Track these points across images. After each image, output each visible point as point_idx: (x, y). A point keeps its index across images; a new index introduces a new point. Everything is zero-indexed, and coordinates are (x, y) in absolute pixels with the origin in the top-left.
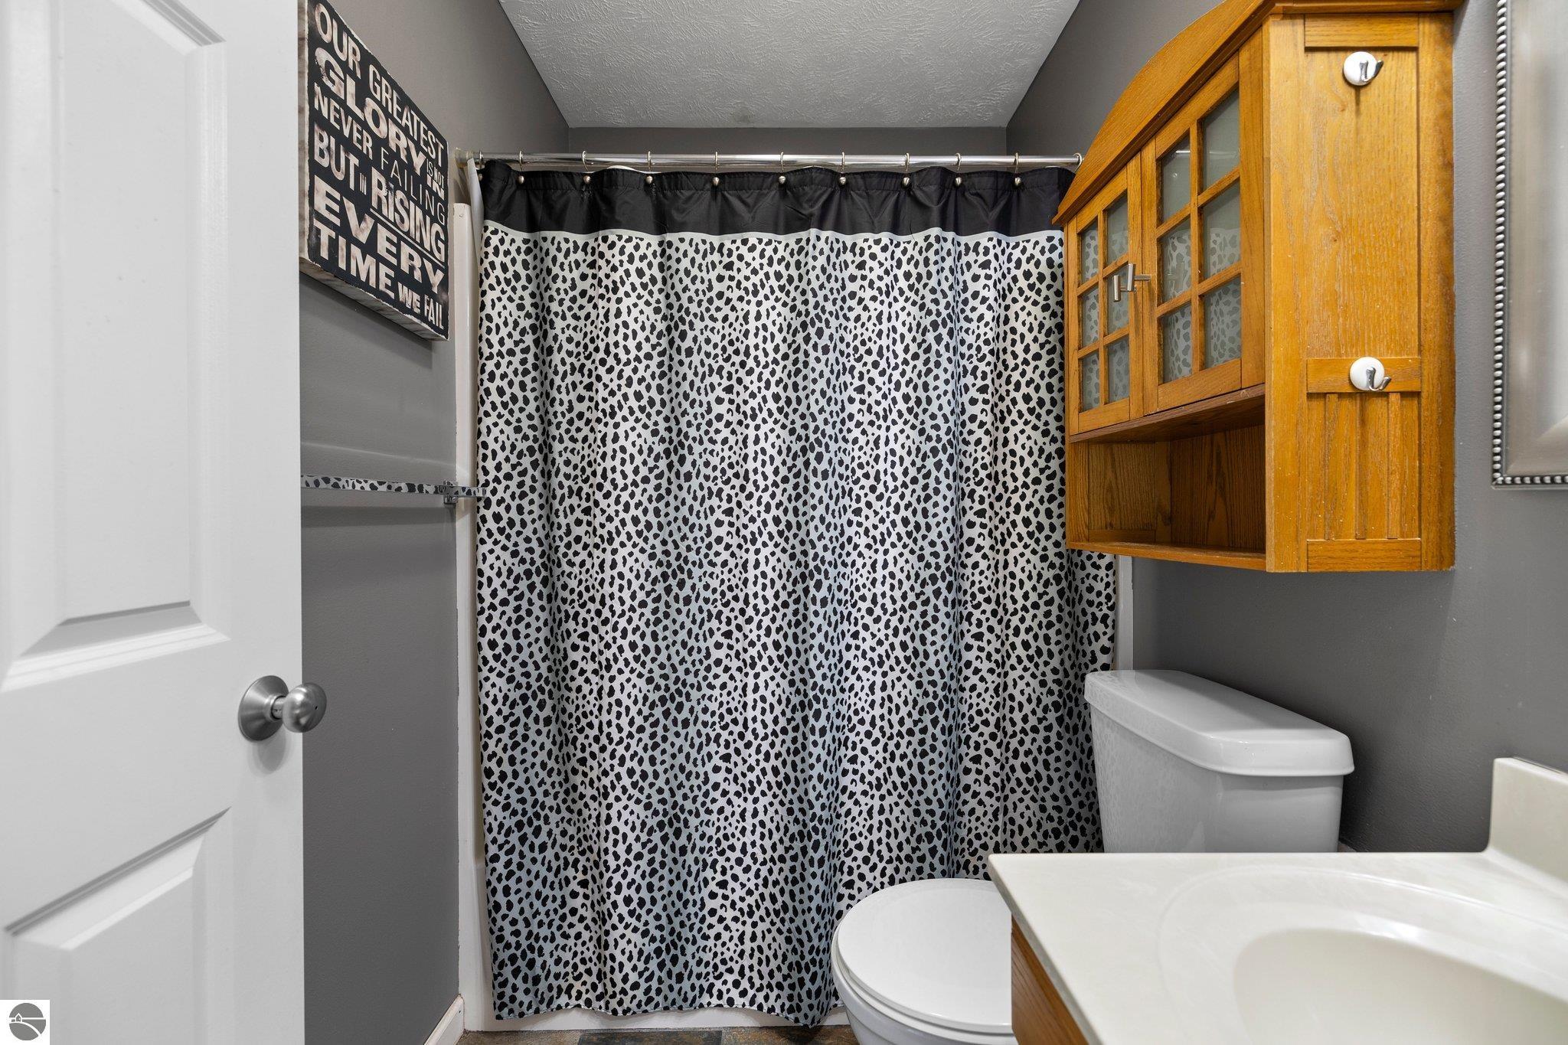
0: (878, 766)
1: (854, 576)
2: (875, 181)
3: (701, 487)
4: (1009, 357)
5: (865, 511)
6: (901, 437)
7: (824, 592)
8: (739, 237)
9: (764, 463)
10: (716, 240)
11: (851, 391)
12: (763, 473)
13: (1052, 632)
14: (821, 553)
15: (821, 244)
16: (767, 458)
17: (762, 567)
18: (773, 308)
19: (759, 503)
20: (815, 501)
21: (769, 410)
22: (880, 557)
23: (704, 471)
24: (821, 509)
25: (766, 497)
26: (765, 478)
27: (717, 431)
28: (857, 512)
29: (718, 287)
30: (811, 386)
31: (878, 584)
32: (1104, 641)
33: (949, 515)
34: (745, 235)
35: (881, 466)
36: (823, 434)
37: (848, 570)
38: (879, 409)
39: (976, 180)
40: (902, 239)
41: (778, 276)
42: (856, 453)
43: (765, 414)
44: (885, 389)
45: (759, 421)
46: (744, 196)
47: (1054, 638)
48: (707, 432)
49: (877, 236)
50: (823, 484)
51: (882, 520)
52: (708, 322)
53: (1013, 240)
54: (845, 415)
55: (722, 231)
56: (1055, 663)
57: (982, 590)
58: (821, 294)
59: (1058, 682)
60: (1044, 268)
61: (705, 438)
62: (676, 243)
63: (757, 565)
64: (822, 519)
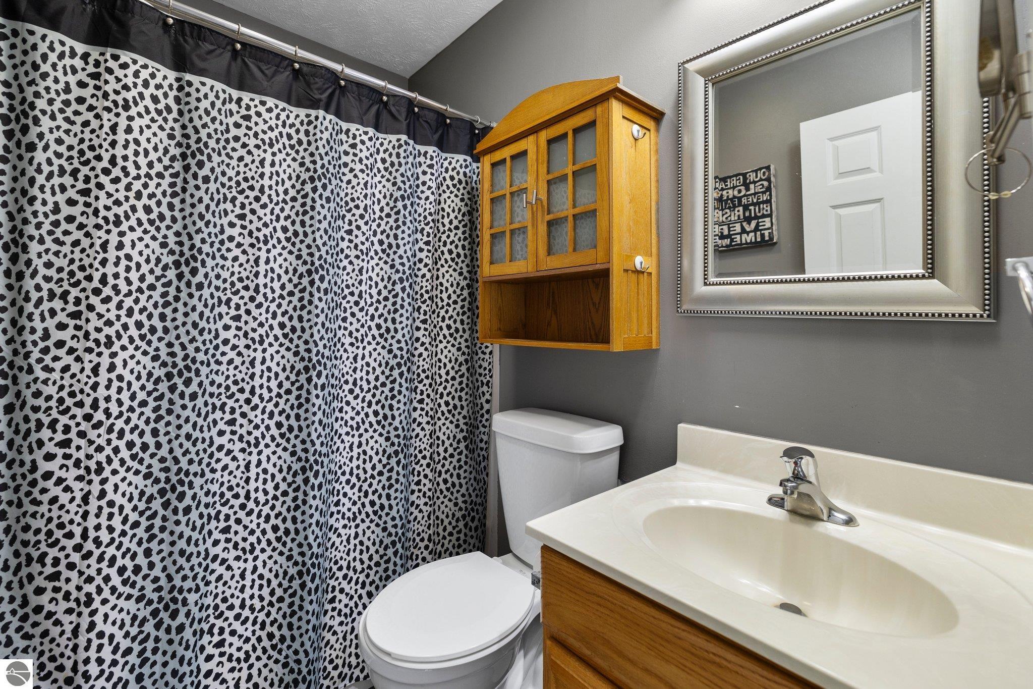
0: (355, 503)
1: (342, 366)
2: (365, 92)
3: (212, 296)
4: (440, 225)
5: (350, 319)
6: (376, 268)
7: (323, 380)
8: (258, 98)
9: (272, 280)
10: (235, 94)
11: (342, 233)
12: (272, 288)
13: (463, 394)
14: (322, 350)
15: (326, 123)
16: (275, 276)
17: (268, 363)
18: (285, 160)
19: (267, 311)
20: (319, 311)
21: (278, 238)
22: (360, 352)
23: (215, 282)
24: (322, 318)
25: (273, 307)
26: (273, 291)
27: (228, 250)
28: (344, 320)
29: (234, 132)
30: (318, 225)
31: (358, 371)
32: (487, 396)
33: (409, 322)
34: (264, 98)
35: (364, 288)
36: (325, 261)
37: (338, 362)
38: (364, 248)
39: (426, 112)
40: (381, 135)
41: (290, 137)
42: (345, 277)
43: (275, 241)
44: (367, 234)
45: (270, 246)
46: (264, 68)
47: (464, 397)
48: (219, 250)
49: (366, 129)
50: (324, 298)
51: (363, 326)
52: (224, 157)
53: (444, 155)
54: (338, 249)
55: (240, 88)
56: (464, 412)
57: (424, 371)
58: (326, 159)
59: (466, 424)
60: (461, 176)
61: (218, 255)
62: (196, 84)
63: (263, 362)
64: (323, 325)
